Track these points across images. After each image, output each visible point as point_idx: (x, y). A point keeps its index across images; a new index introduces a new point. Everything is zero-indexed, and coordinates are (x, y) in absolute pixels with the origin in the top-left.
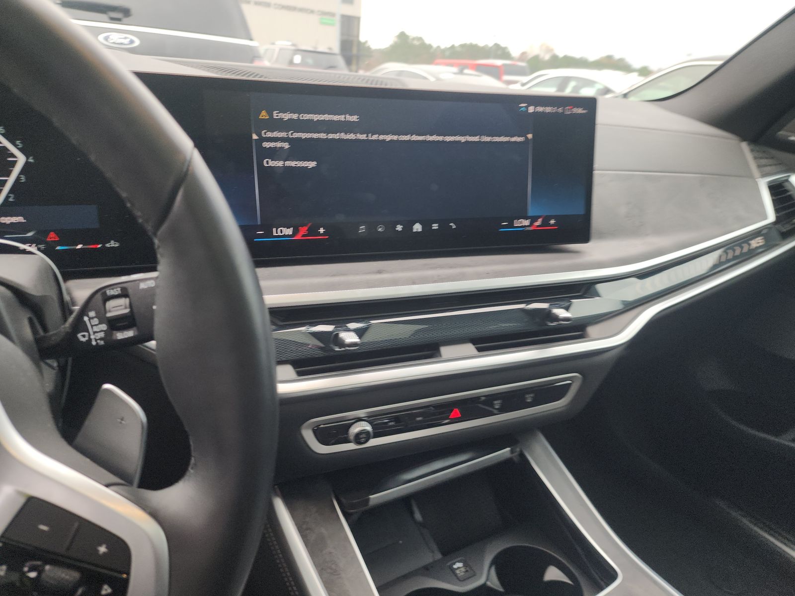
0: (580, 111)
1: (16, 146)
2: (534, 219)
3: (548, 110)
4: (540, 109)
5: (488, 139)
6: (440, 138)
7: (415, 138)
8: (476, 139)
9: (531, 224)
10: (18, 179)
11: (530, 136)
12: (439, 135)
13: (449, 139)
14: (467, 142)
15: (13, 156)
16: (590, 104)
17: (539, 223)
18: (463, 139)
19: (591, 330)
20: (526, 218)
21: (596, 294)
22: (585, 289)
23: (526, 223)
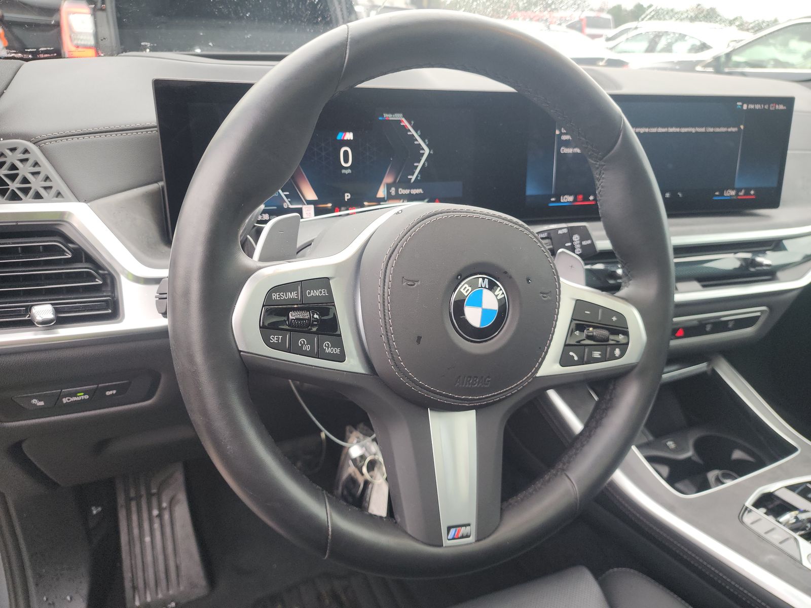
0: (781, 107)
1: (425, 142)
2: (738, 190)
3: (758, 107)
4: (751, 106)
5: (711, 130)
6: (678, 130)
7: (661, 130)
8: (703, 130)
9: (737, 194)
10: (424, 164)
11: (742, 127)
12: (677, 127)
13: (684, 130)
14: (697, 132)
15: (423, 149)
16: (789, 102)
17: (742, 193)
18: (693, 130)
19: (779, 274)
20: (733, 189)
21: (783, 248)
22: (776, 245)
23: (733, 193)
